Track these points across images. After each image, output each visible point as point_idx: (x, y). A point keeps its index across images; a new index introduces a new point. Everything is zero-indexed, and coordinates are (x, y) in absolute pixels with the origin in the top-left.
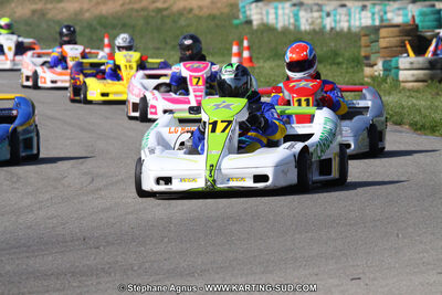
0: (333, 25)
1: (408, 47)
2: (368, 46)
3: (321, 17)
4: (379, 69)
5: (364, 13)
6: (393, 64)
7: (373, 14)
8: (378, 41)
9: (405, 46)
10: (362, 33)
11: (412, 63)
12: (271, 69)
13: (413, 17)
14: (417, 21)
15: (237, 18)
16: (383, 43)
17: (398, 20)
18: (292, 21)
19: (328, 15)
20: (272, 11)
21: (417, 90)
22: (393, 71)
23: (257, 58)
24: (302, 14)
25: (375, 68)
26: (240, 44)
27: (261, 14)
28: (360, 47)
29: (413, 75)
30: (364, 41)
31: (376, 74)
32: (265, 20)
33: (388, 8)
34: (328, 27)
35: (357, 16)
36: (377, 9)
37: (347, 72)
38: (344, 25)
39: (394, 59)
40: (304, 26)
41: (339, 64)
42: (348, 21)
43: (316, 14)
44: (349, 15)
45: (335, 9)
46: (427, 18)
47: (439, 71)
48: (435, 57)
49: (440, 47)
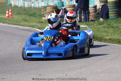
0: (34, 6)
1: (55, 12)
2: (44, 12)
3: (31, 3)
5: (42, 2)
7: (45, 3)
8: (46, 10)
10: (42, 8)
12: (17, 17)
13: (56, 4)
14: (57, 5)
15: (8, 3)
16: (48, 11)
17: (52, 4)
18: (23, 4)
19: (33, 3)
20: (17, 2)
23: (13, 15)
24: (26, 2)
25: (46, 17)
26: (8, 11)
27: (14, 2)
28: (42, 12)
30: (43, 10)
31: (46, 19)
32: (15, 4)
33: (49, 1)
34: (33, 6)
35: (41, 3)
36: (46, 1)
37: (38, 19)
38: (37, 6)
40: (26, 6)
41: (36, 16)
42: (38, 5)
43: (29, 3)
44: (38, 3)
45: (35, 1)
46: (60, 4)
47: (63, 19)
48: (62, 15)
49: (63, 12)
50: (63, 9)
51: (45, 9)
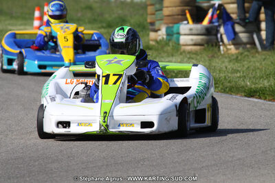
1: (188, 16)
2: (154, 14)
4: (162, 33)
6: (175, 30)
8: (161, 10)
9: (185, 15)
11: (191, 29)
16: (166, 11)
21: (196, 53)
22: (175, 36)
25: (160, 33)
26: (41, 10)
28: (147, 14)
29: (192, 40)
31: (160, 38)
39: (176, 26)
47: (214, 37)
48: (211, 25)
49: (215, 16)
50: (216, 5)
51: (158, 6)
